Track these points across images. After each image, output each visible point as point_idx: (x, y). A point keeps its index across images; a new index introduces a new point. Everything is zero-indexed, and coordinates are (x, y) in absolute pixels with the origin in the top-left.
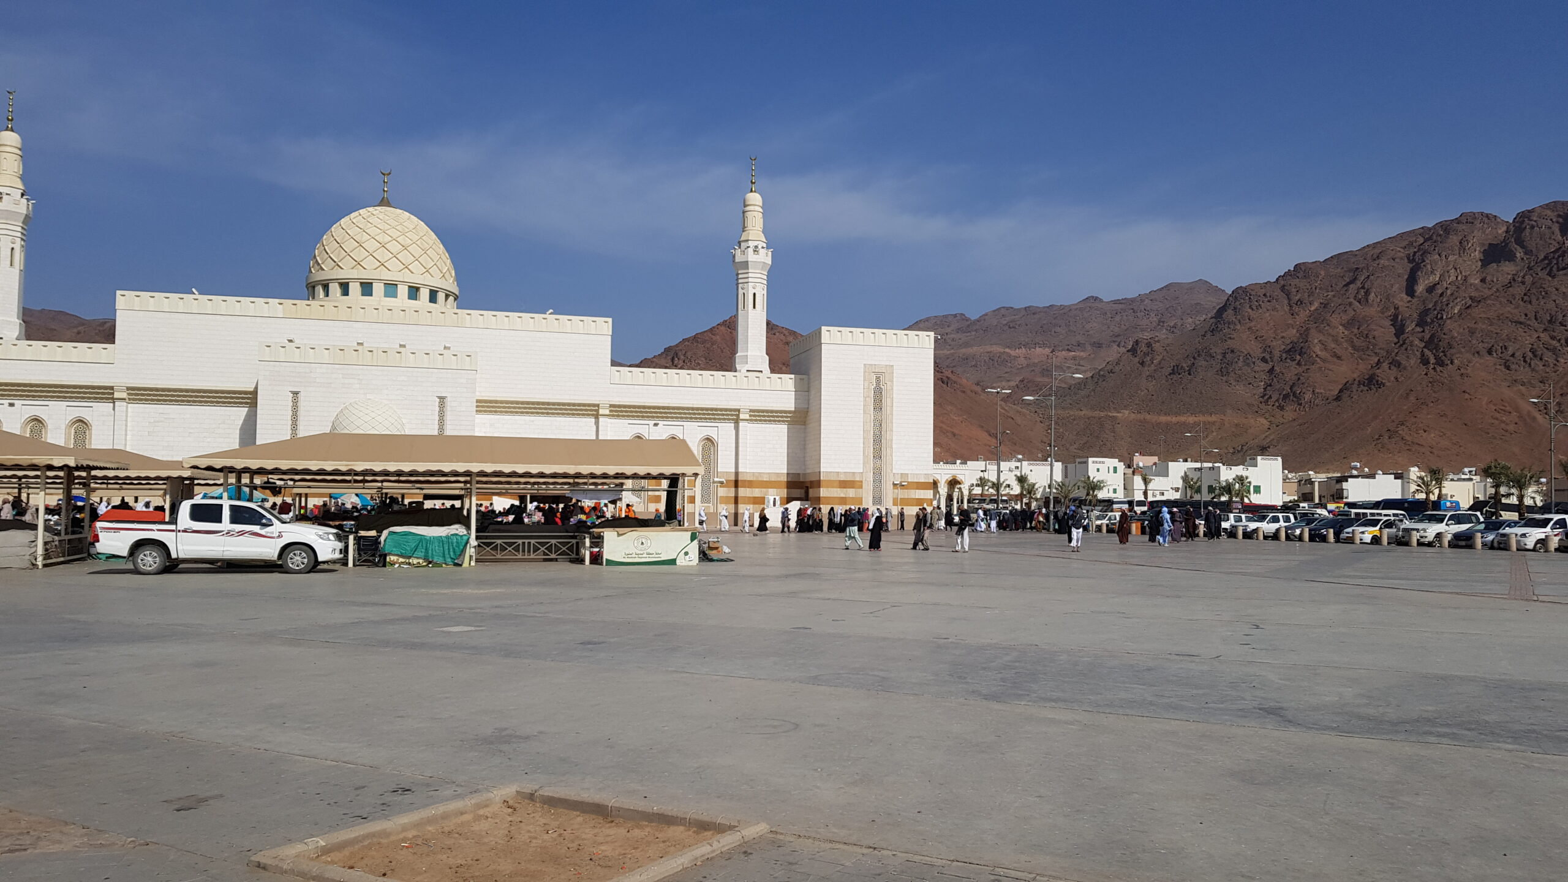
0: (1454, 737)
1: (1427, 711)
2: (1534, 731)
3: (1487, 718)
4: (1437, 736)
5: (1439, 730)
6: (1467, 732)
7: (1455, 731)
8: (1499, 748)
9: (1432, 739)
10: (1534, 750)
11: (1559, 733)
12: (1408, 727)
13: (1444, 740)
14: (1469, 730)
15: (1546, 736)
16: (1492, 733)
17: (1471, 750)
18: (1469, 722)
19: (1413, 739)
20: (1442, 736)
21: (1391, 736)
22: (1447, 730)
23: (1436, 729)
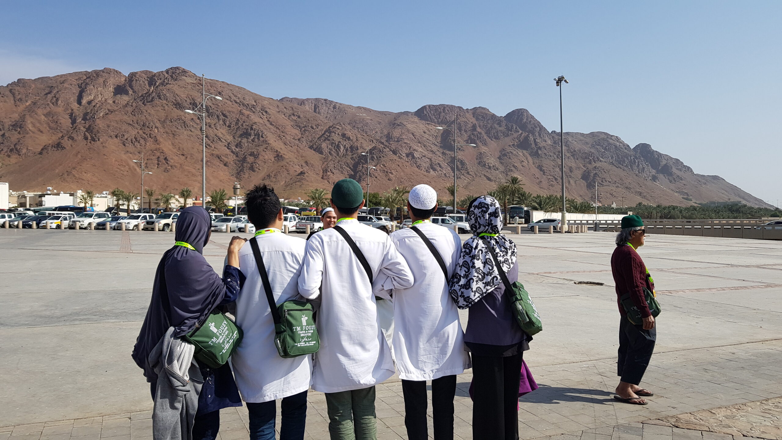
0: (88, 320)
1: (76, 309)
2: (125, 312)
3: (104, 309)
4: (80, 321)
5: (81, 317)
6: (94, 317)
7: (89, 317)
8: (108, 322)
9: (77, 322)
10: (123, 320)
11: (135, 312)
12: (66, 318)
13: (83, 322)
14: (95, 315)
15: (130, 314)
16: (106, 315)
17: (95, 325)
18: (96, 312)
19: (67, 324)
20: (83, 320)
21: (56, 324)
22: (85, 317)
23: (79, 317)
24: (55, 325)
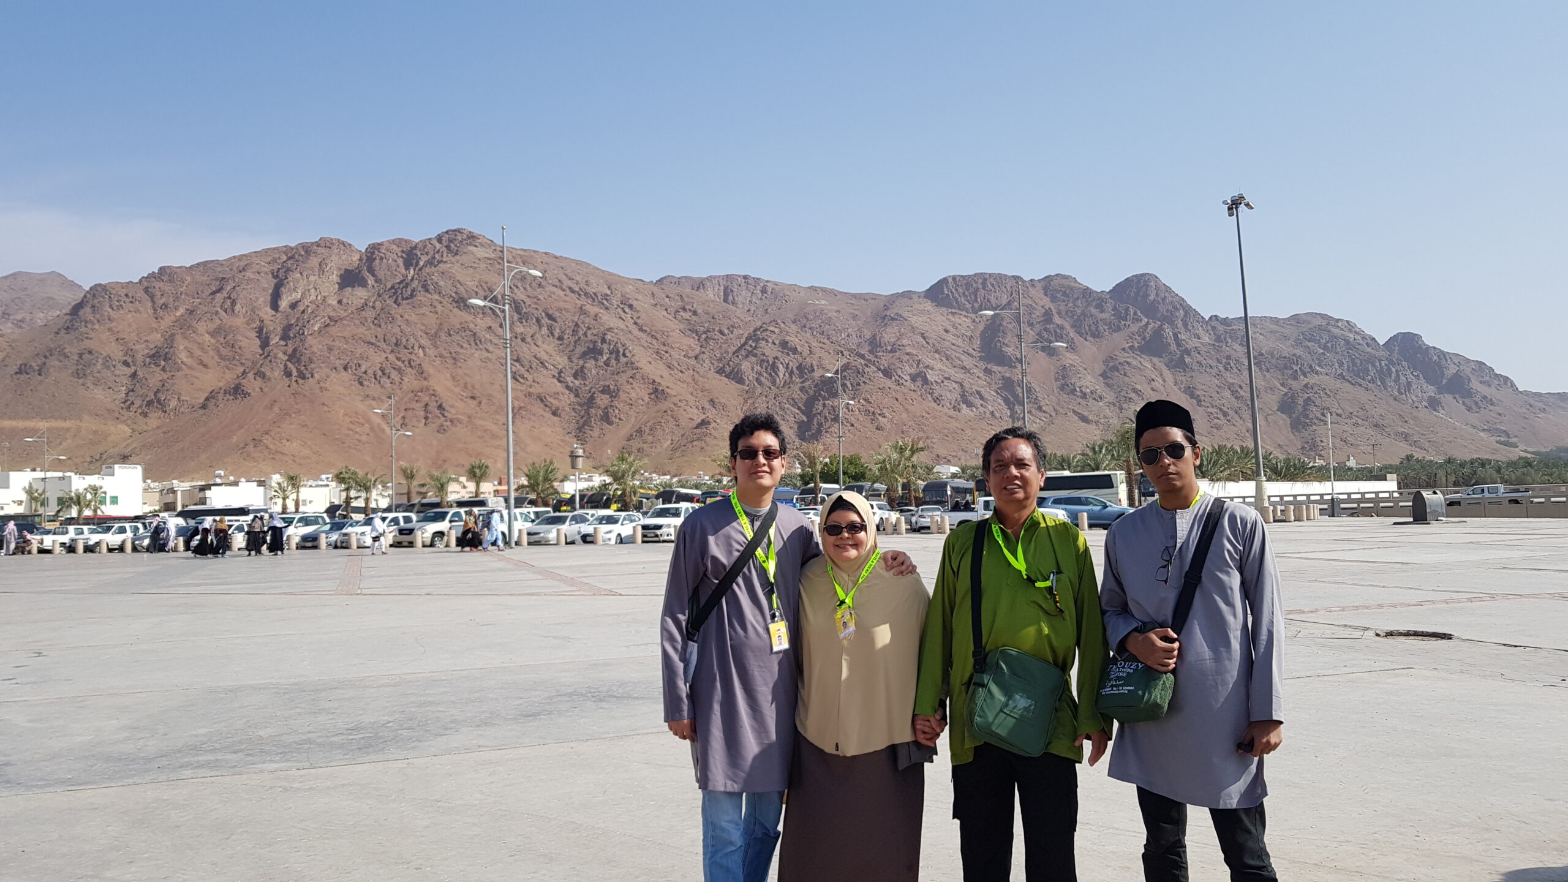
0: (215, 765)
1: (197, 736)
2: (309, 741)
3: (261, 733)
4: (195, 768)
5: (201, 758)
6: (229, 756)
7: (219, 756)
8: (262, 771)
9: (188, 773)
10: (299, 765)
11: (333, 739)
12: (164, 761)
13: (201, 772)
14: (235, 752)
15: (319, 745)
16: (262, 751)
17: (227, 779)
18: (241, 742)
19: (163, 777)
20: (201, 766)
21: (136, 779)
22: (211, 757)
23: (196, 759)
24: (131, 781)
